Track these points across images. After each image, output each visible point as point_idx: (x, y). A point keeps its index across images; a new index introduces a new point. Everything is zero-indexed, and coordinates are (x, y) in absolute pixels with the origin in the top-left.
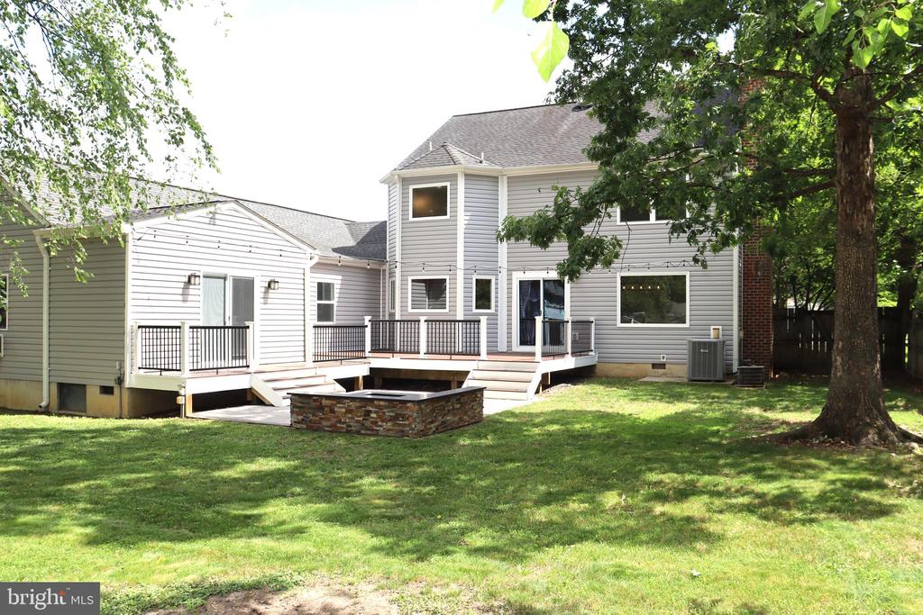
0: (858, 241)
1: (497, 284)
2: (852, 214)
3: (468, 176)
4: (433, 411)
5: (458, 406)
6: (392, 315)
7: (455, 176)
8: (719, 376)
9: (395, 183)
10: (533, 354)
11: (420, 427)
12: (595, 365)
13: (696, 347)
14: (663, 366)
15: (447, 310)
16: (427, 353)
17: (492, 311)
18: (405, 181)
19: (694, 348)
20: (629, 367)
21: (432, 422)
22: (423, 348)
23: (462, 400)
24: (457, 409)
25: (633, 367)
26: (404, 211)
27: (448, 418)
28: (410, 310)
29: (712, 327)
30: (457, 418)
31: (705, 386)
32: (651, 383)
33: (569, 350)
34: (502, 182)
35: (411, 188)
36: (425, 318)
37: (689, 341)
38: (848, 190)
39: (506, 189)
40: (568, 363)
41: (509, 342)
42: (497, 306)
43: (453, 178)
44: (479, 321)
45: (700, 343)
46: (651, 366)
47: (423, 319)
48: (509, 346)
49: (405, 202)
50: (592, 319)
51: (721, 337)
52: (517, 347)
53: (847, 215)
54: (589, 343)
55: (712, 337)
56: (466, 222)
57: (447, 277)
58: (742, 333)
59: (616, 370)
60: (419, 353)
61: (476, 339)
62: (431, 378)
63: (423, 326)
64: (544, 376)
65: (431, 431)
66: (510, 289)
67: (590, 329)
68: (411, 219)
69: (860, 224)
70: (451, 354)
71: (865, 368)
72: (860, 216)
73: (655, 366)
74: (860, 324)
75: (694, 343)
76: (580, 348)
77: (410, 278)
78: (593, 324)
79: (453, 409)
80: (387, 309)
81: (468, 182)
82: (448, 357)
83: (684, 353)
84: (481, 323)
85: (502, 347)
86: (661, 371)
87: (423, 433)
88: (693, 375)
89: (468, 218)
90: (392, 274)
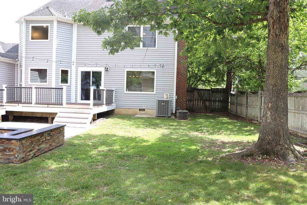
0: (282, 49)
1: (71, 72)
2: (280, 35)
3: (58, 22)
4: (32, 143)
5: (49, 138)
6: (21, 85)
7: (53, 21)
8: (169, 115)
9: (23, 23)
10: (89, 104)
11: (22, 155)
12: (114, 109)
13: (160, 102)
14: (144, 110)
15: (47, 84)
16: (36, 104)
17: (69, 84)
18: (27, 22)
19: (159, 103)
20: (129, 110)
21: (31, 151)
22: (34, 101)
23: (51, 134)
24: (48, 140)
25: (131, 110)
26: (27, 36)
27: (42, 146)
28: (29, 83)
29: (165, 94)
30: (48, 146)
31: (164, 119)
32: (141, 118)
33: (105, 103)
34: (75, 26)
35: (31, 25)
36: (35, 87)
37: (157, 100)
38: (278, 21)
39: (76, 30)
40: (104, 109)
41: (76, 99)
42: (71, 82)
43: (52, 22)
44: (62, 89)
45: (161, 101)
46: (139, 110)
47: (33, 87)
48: (76, 101)
49: (27, 32)
50: (113, 89)
51: (168, 98)
52: (79, 101)
53: (276, 35)
54: (112, 100)
55: (165, 98)
56: (57, 43)
57: (47, 68)
58: (177, 96)
59: (123, 112)
60: (31, 103)
61: (61, 97)
62: (38, 116)
63: (34, 90)
64: (94, 115)
65: (30, 157)
66: (77, 74)
67: (113, 94)
68: (30, 40)
69: (284, 40)
70: (48, 105)
71: (283, 118)
72: (283, 36)
73: (140, 110)
74: (281, 94)
75: (159, 101)
76: (109, 102)
77: (30, 68)
78: (114, 91)
79: (46, 140)
80: (19, 83)
81: (59, 25)
82: (47, 106)
83: (155, 105)
84: (63, 90)
85: (73, 101)
86: (143, 112)
87: (24, 160)
88: (158, 114)
89: (58, 41)
90: (21, 66)
